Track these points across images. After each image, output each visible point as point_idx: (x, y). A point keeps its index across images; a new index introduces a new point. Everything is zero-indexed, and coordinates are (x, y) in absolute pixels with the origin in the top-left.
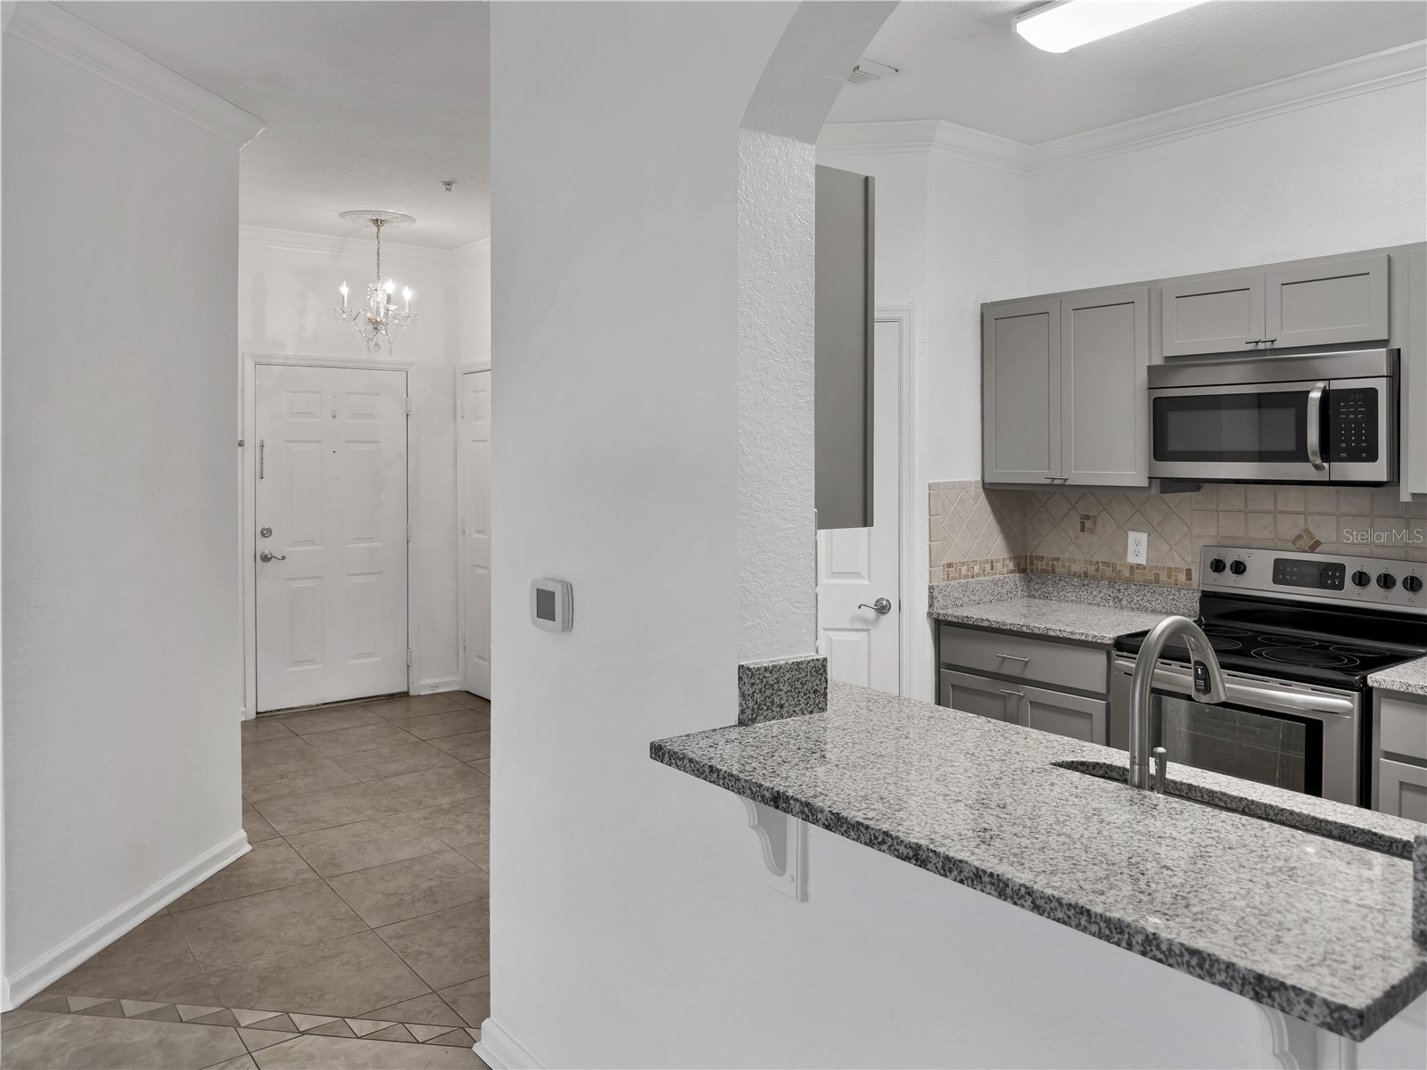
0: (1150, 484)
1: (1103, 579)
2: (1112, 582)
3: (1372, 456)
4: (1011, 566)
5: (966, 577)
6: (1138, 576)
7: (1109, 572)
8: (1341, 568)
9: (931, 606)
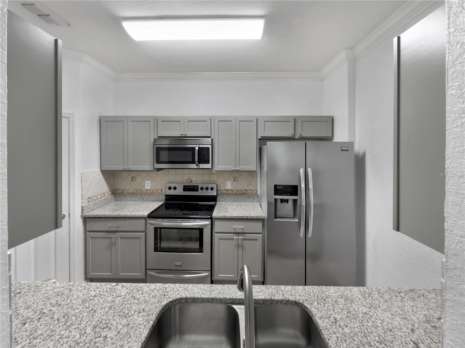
0: (154, 170)
1: (138, 194)
2: (141, 194)
3: (209, 163)
4: (110, 193)
5: (95, 200)
6: (148, 192)
7: (140, 191)
8: (198, 186)
9: (82, 213)
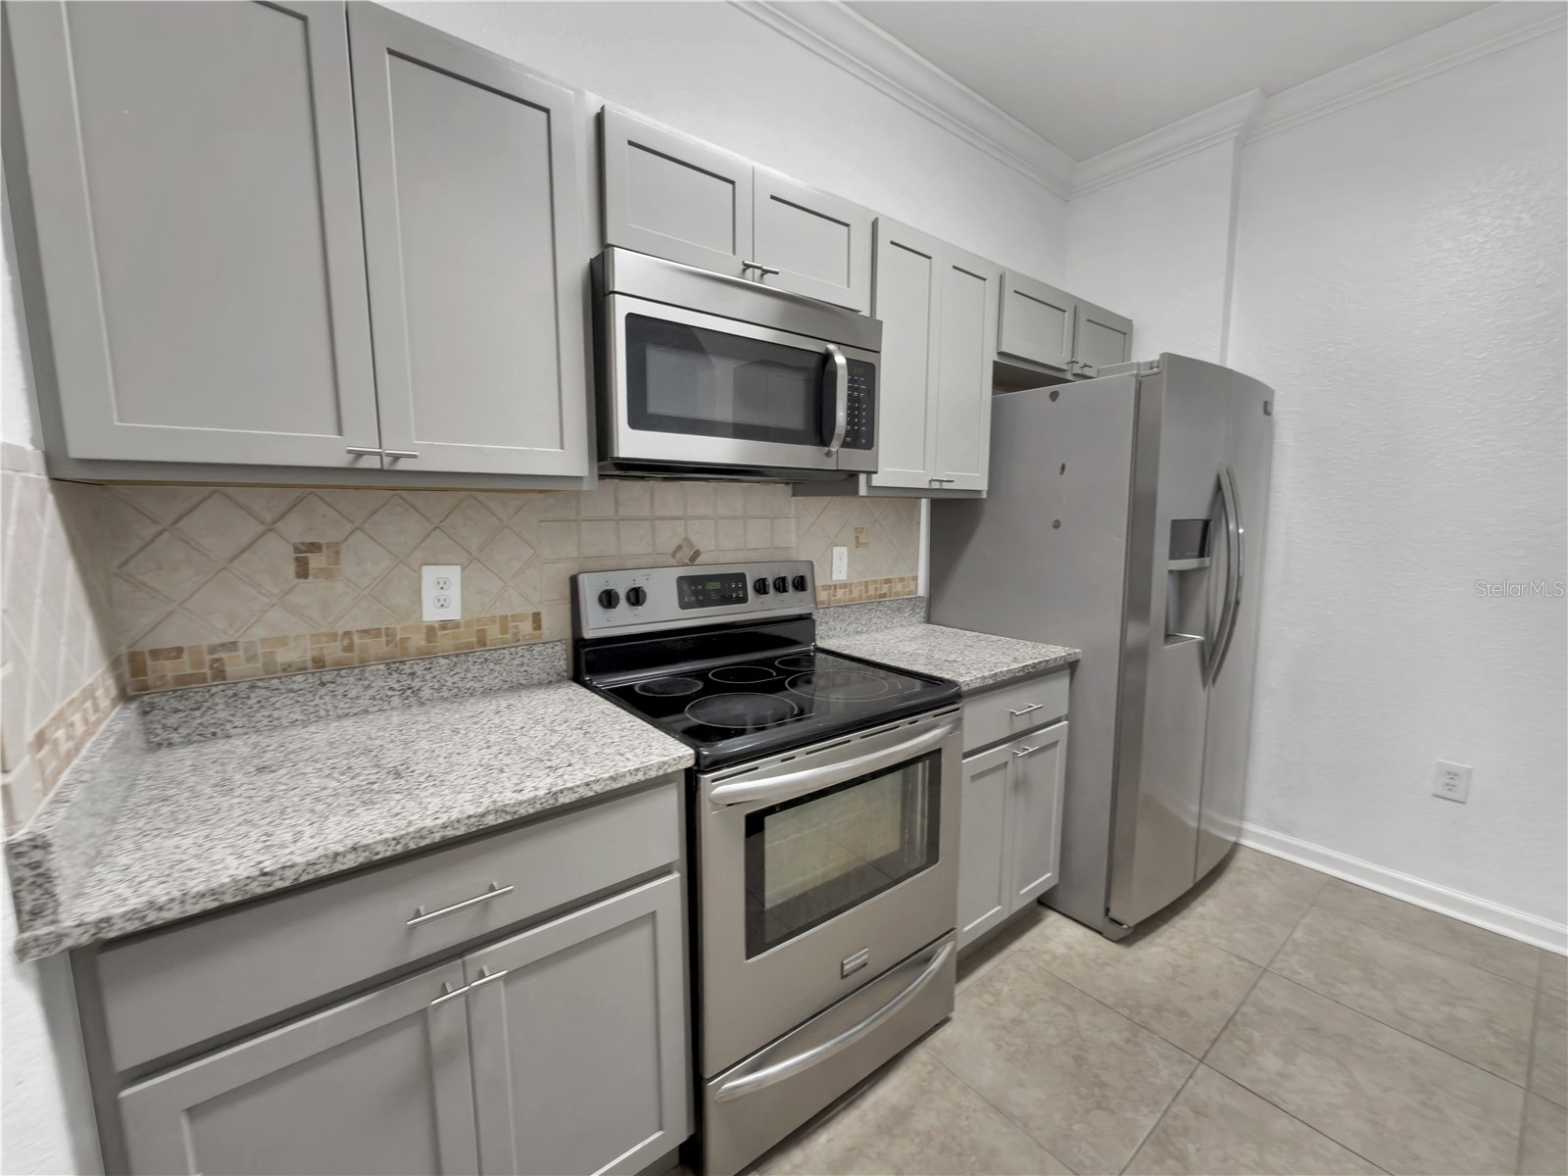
1: (366, 662)
2: (393, 663)
6: (444, 642)
7: (377, 647)
8: (741, 577)
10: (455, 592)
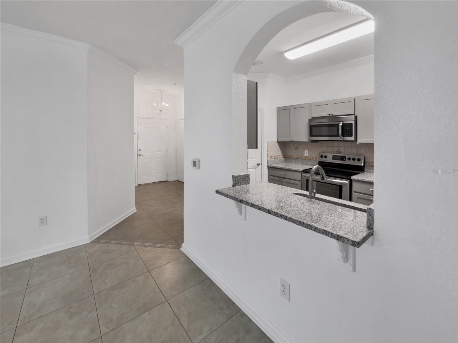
0: (309, 141)
1: (300, 159)
2: (302, 159)
3: (352, 136)
4: (282, 156)
5: (274, 159)
6: (306, 158)
7: (301, 158)
8: (345, 157)
9: (267, 164)
10: (307, 153)
